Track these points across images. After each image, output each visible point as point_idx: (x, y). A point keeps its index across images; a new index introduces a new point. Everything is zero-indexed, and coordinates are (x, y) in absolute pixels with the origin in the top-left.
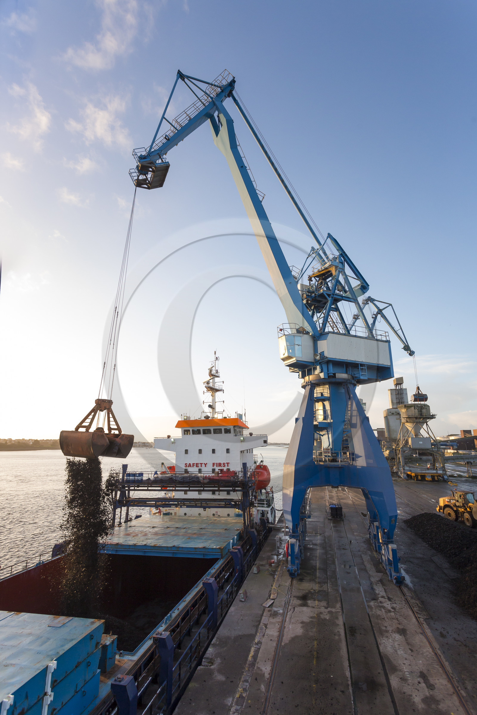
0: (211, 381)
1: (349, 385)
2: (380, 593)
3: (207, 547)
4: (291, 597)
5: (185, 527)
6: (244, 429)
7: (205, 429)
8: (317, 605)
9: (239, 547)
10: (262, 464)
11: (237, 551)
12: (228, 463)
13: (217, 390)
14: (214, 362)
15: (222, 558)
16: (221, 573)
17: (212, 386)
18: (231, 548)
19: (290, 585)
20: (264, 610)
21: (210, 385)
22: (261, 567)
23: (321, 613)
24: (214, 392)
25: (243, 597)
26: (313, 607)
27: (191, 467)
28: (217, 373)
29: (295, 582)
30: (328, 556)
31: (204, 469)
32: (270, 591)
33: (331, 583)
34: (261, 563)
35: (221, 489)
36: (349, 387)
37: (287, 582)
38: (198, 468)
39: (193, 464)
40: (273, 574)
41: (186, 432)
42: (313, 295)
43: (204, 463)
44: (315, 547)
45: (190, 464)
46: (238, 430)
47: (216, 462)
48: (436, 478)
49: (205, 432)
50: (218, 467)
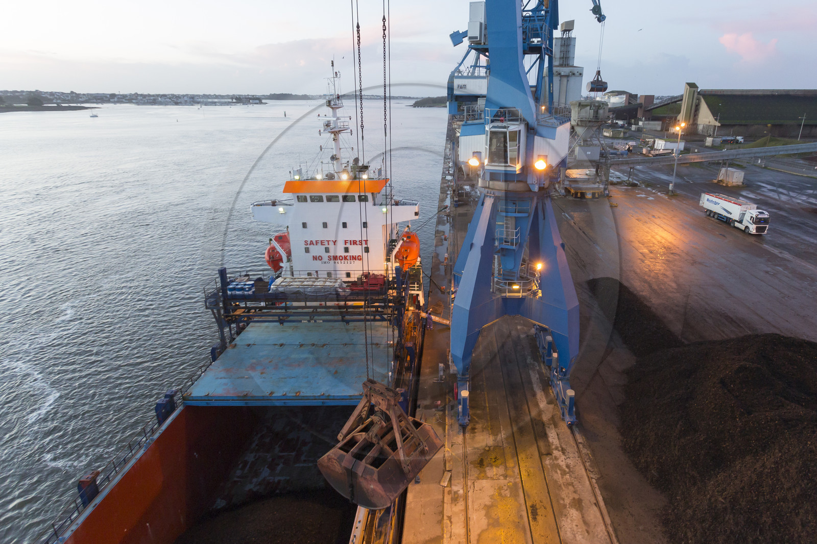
0: (332, 118)
4: (467, 463)
5: (322, 341)
7: (330, 195)
8: (496, 475)
12: (366, 241)
13: (341, 131)
24: (336, 135)
26: (492, 479)
27: (313, 245)
37: (459, 439)
38: (324, 247)
39: (316, 241)
40: (441, 422)
41: (300, 199)
43: (332, 241)
45: (311, 241)
47: (349, 240)
48: (597, 195)
49: (330, 199)
50: (352, 246)
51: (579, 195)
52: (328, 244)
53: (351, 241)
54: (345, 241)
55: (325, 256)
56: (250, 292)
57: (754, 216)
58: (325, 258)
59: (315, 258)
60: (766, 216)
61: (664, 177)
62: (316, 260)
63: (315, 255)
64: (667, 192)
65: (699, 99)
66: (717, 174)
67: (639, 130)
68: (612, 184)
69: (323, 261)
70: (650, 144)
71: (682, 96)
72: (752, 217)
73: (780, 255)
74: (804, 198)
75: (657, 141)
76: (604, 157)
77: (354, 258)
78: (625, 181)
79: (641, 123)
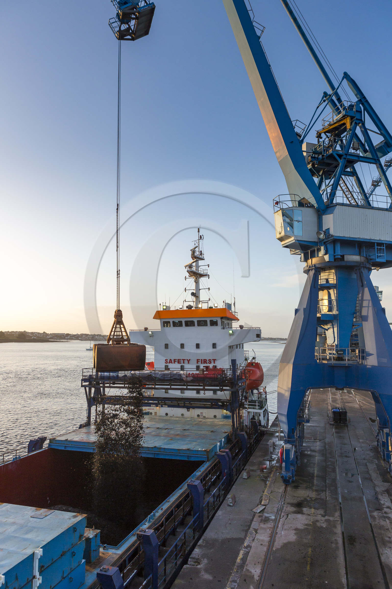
0: (194, 264)
1: (362, 270)
2: (386, 503)
3: (192, 449)
4: (284, 504)
5: (166, 427)
6: (233, 321)
7: (188, 321)
8: (314, 513)
9: (227, 450)
10: (254, 361)
11: (224, 454)
12: (214, 360)
13: (202, 275)
14: (198, 241)
15: (208, 460)
16: (206, 476)
17: (195, 270)
18: (218, 451)
19: (284, 491)
20: (254, 516)
21: (193, 269)
22: (251, 473)
23: (317, 521)
24: (197, 278)
25: (231, 501)
26: (309, 515)
27: (172, 363)
28: (201, 254)
29: (289, 489)
30: (327, 464)
31: (186, 366)
32: (262, 497)
33: (329, 491)
34: (251, 468)
35: (206, 388)
36: (362, 272)
37: (280, 489)
38: (180, 365)
39: (174, 360)
40: (264, 480)
41: (165, 324)
42: (320, 156)
43: (187, 360)
44: (313, 454)
45: (170, 360)
46: (226, 322)
47: (200, 358)
49: (187, 324)
50: (203, 364)
53: (202, 360)
54: (197, 360)
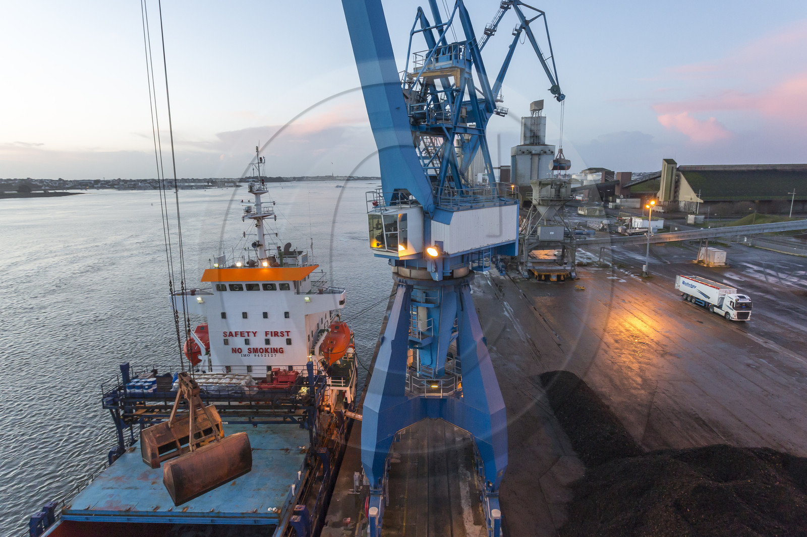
1: (463, 290)
3: (259, 510)
7: (250, 284)
9: (303, 508)
11: (299, 519)
12: (288, 332)
13: (265, 216)
15: (280, 524)
24: (259, 220)
27: (233, 336)
31: (252, 339)
34: (333, 519)
36: (463, 293)
38: (243, 338)
39: (236, 332)
41: (219, 287)
43: (253, 332)
45: (230, 332)
47: (270, 331)
48: (562, 277)
49: (250, 287)
50: (273, 337)
51: (543, 277)
52: (248, 336)
53: (272, 332)
54: (266, 332)
55: (245, 348)
56: (150, 391)
57: (734, 301)
58: (245, 351)
59: (234, 351)
60: (748, 301)
61: (639, 257)
62: (236, 353)
63: (234, 347)
64: (641, 274)
65: (678, 176)
66: (696, 255)
67: (617, 208)
68: (581, 265)
69: (243, 353)
70: (627, 222)
71: (660, 172)
72: (731, 302)
73: (764, 345)
74: (795, 280)
75: (634, 219)
76: (570, 237)
77: (275, 351)
78: (595, 262)
79: (618, 201)
